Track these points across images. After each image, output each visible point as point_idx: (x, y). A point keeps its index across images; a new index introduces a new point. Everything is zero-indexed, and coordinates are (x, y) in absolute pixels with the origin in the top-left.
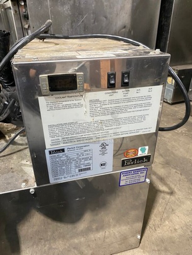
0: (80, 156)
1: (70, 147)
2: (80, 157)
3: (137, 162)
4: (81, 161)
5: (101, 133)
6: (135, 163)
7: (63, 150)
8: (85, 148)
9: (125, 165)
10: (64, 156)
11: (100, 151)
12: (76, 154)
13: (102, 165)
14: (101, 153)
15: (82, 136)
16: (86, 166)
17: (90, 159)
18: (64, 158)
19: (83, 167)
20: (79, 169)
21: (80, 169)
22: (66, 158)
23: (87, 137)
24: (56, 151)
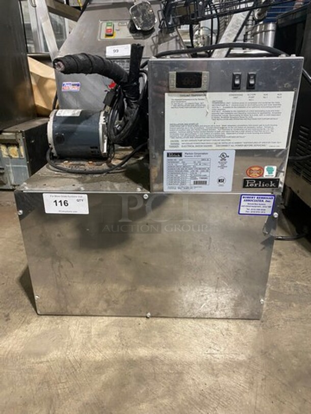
0: (197, 165)
1: (188, 152)
2: (197, 166)
3: (262, 185)
4: (197, 171)
5: (222, 140)
6: (260, 186)
7: (180, 155)
8: (203, 156)
9: (247, 186)
10: (181, 162)
11: (219, 162)
12: (193, 162)
13: (219, 181)
14: (220, 165)
15: (202, 140)
16: (202, 178)
17: (207, 171)
18: (180, 164)
19: (199, 180)
20: (194, 180)
21: (196, 180)
22: (182, 164)
23: (207, 143)
24: (173, 154)
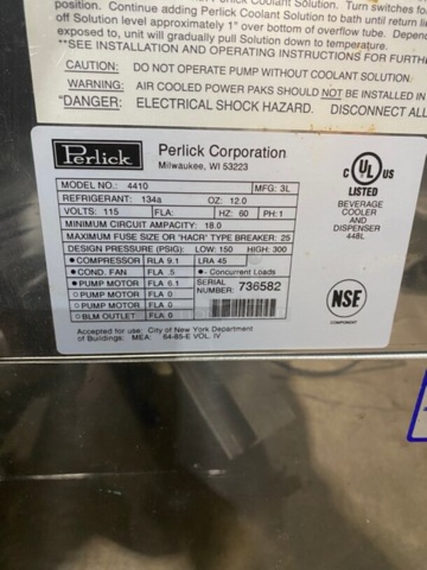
0: (226, 215)
1: (173, 139)
2: (226, 225)
4: (229, 250)
5: (365, 77)
7: (132, 154)
8: (259, 169)
10: (136, 198)
11: (341, 204)
12: (203, 200)
13: (337, 298)
14: (346, 220)
15: (252, 71)
16: (251, 287)
17: (280, 251)
18: (136, 210)
19: (238, 294)
20: (215, 296)
21: (221, 296)
22: (147, 212)
23: (282, 91)
24: (92, 147)
